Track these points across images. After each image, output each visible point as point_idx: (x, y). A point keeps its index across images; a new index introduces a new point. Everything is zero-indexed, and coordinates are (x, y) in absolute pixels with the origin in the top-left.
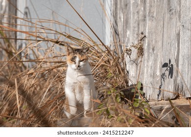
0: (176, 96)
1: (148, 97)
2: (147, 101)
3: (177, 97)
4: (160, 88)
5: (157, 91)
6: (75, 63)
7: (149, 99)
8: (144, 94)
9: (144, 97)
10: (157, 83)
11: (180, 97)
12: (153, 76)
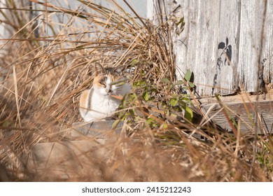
0: (235, 90)
1: (200, 91)
2: (199, 98)
3: (237, 92)
4: (215, 78)
5: (211, 83)
6: (105, 87)
7: (202, 95)
8: (195, 87)
9: (195, 92)
10: (212, 72)
11: (242, 92)
12: (207, 62)
